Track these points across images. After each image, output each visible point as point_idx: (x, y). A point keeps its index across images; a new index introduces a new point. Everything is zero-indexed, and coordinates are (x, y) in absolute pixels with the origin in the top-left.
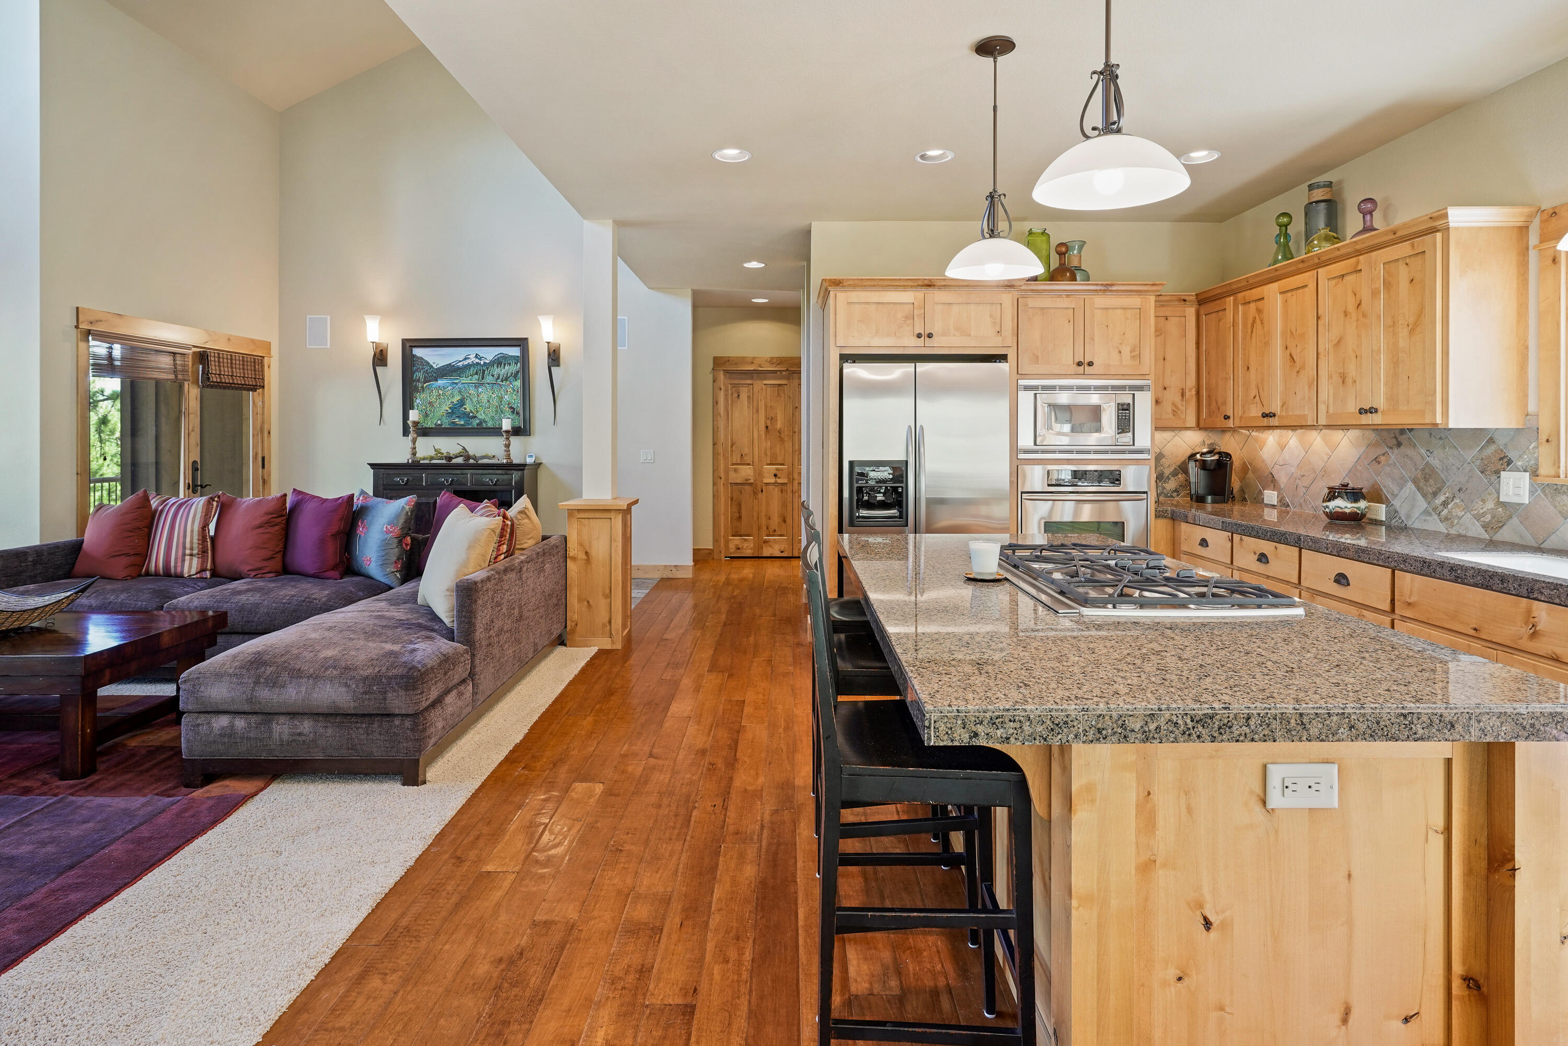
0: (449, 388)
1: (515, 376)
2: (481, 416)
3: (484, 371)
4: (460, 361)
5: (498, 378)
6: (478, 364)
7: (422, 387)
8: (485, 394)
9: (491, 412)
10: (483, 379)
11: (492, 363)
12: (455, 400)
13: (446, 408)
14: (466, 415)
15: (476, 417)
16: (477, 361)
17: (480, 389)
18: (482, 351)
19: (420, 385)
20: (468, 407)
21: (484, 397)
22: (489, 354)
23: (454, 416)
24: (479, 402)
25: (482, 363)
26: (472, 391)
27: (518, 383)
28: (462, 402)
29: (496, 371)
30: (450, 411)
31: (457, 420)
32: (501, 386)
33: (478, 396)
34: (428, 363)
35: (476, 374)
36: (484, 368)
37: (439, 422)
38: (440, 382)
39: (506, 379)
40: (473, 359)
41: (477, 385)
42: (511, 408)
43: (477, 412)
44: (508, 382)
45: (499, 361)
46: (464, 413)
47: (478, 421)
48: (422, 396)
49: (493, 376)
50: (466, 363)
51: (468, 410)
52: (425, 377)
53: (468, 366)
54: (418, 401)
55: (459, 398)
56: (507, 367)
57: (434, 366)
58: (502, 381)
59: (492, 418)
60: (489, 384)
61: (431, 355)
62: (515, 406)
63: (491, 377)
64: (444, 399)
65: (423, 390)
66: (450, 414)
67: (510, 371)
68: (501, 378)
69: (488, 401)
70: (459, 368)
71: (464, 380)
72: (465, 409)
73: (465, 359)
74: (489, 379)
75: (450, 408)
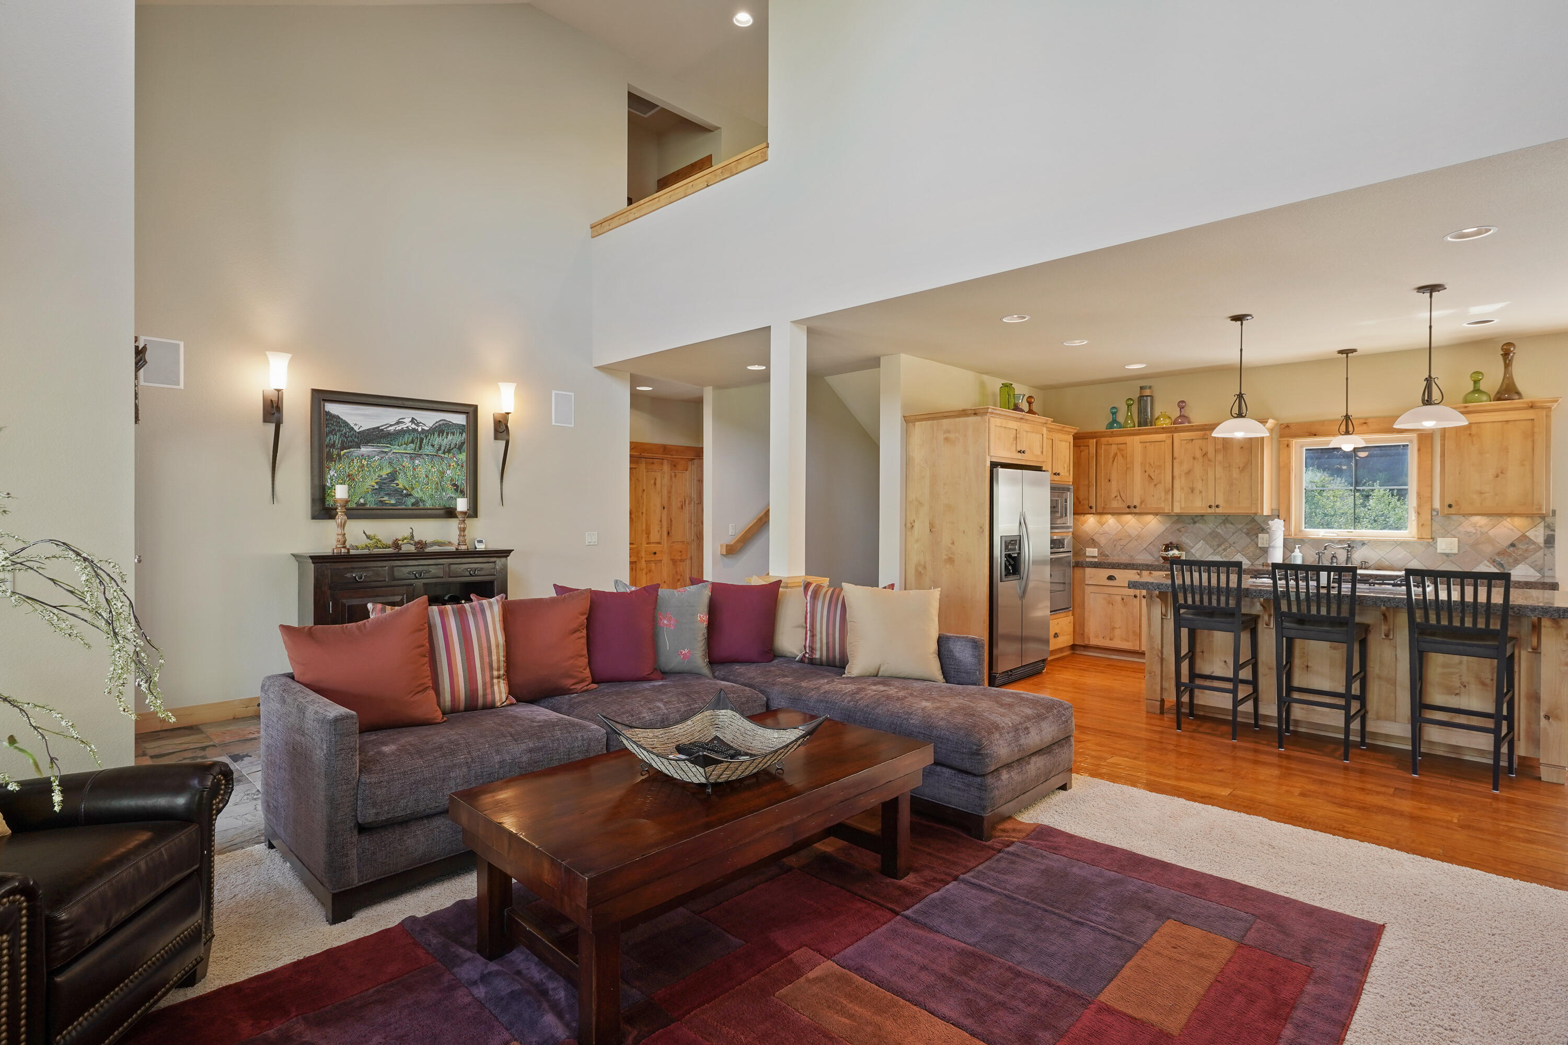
0: (377, 458)
1: (460, 448)
2: (417, 494)
3: (422, 440)
4: (391, 425)
5: (439, 449)
6: (414, 430)
7: (339, 455)
8: (423, 467)
9: (430, 489)
10: (420, 448)
11: (432, 431)
12: (385, 472)
13: (371, 482)
14: (398, 492)
15: (411, 495)
16: (414, 426)
17: (417, 462)
18: (421, 416)
19: (335, 452)
20: (401, 482)
21: (422, 472)
22: (429, 419)
23: (382, 493)
24: (415, 477)
25: (420, 429)
26: (406, 463)
27: (463, 457)
28: (393, 477)
29: (437, 440)
30: (377, 487)
31: (386, 498)
32: (442, 458)
33: (414, 469)
34: (346, 424)
35: (412, 442)
36: (423, 436)
37: (362, 501)
38: (364, 450)
39: (449, 451)
40: (408, 424)
41: (412, 458)
42: (454, 485)
43: (413, 489)
44: (451, 455)
45: (441, 429)
46: (396, 490)
47: (413, 500)
48: (339, 466)
49: (433, 446)
50: (399, 428)
51: (401, 486)
52: (343, 442)
53: (402, 432)
54: (332, 473)
55: (389, 471)
56: (450, 437)
57: (356, 428)
58: (444, 453)
59: (432, 496)
60: (427, 455)
61: (352, 414)
62: (459, 483)
63: (430, 447)
64: (369, 471)
65: (340, 459)
66: (376, 491)
67: (454, 442)
68: (443, 448)
69: (427, 476)
70: (389, 434)
71: (396, 449)
72: (397, 485)
73: (398, 423)
74: (428, 450)
75: (377, 483)
